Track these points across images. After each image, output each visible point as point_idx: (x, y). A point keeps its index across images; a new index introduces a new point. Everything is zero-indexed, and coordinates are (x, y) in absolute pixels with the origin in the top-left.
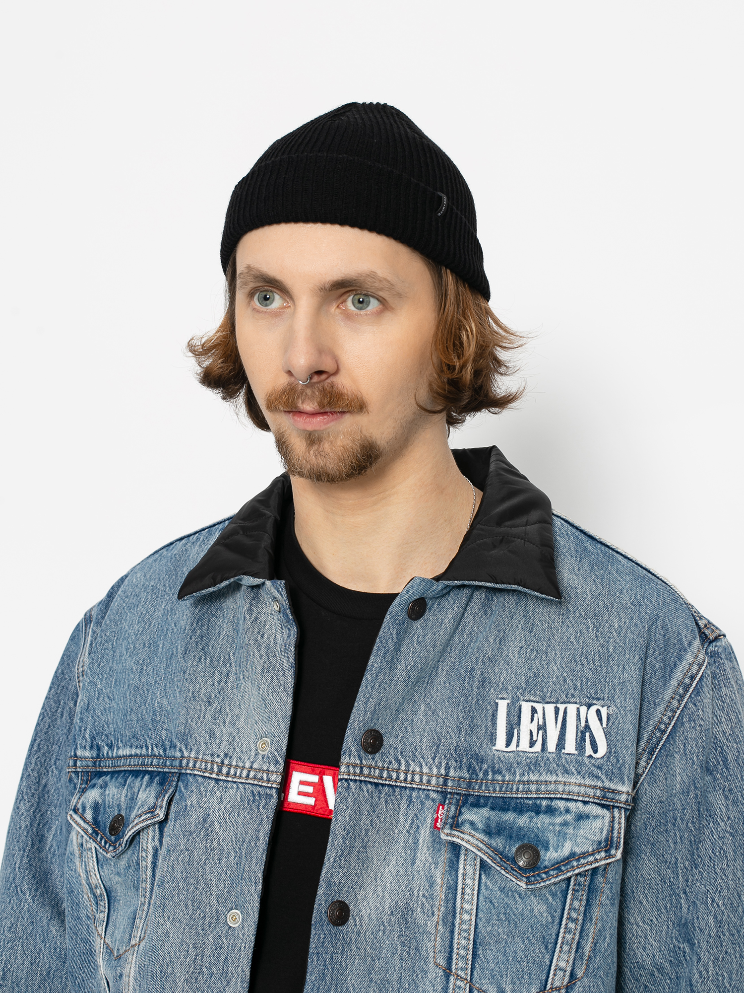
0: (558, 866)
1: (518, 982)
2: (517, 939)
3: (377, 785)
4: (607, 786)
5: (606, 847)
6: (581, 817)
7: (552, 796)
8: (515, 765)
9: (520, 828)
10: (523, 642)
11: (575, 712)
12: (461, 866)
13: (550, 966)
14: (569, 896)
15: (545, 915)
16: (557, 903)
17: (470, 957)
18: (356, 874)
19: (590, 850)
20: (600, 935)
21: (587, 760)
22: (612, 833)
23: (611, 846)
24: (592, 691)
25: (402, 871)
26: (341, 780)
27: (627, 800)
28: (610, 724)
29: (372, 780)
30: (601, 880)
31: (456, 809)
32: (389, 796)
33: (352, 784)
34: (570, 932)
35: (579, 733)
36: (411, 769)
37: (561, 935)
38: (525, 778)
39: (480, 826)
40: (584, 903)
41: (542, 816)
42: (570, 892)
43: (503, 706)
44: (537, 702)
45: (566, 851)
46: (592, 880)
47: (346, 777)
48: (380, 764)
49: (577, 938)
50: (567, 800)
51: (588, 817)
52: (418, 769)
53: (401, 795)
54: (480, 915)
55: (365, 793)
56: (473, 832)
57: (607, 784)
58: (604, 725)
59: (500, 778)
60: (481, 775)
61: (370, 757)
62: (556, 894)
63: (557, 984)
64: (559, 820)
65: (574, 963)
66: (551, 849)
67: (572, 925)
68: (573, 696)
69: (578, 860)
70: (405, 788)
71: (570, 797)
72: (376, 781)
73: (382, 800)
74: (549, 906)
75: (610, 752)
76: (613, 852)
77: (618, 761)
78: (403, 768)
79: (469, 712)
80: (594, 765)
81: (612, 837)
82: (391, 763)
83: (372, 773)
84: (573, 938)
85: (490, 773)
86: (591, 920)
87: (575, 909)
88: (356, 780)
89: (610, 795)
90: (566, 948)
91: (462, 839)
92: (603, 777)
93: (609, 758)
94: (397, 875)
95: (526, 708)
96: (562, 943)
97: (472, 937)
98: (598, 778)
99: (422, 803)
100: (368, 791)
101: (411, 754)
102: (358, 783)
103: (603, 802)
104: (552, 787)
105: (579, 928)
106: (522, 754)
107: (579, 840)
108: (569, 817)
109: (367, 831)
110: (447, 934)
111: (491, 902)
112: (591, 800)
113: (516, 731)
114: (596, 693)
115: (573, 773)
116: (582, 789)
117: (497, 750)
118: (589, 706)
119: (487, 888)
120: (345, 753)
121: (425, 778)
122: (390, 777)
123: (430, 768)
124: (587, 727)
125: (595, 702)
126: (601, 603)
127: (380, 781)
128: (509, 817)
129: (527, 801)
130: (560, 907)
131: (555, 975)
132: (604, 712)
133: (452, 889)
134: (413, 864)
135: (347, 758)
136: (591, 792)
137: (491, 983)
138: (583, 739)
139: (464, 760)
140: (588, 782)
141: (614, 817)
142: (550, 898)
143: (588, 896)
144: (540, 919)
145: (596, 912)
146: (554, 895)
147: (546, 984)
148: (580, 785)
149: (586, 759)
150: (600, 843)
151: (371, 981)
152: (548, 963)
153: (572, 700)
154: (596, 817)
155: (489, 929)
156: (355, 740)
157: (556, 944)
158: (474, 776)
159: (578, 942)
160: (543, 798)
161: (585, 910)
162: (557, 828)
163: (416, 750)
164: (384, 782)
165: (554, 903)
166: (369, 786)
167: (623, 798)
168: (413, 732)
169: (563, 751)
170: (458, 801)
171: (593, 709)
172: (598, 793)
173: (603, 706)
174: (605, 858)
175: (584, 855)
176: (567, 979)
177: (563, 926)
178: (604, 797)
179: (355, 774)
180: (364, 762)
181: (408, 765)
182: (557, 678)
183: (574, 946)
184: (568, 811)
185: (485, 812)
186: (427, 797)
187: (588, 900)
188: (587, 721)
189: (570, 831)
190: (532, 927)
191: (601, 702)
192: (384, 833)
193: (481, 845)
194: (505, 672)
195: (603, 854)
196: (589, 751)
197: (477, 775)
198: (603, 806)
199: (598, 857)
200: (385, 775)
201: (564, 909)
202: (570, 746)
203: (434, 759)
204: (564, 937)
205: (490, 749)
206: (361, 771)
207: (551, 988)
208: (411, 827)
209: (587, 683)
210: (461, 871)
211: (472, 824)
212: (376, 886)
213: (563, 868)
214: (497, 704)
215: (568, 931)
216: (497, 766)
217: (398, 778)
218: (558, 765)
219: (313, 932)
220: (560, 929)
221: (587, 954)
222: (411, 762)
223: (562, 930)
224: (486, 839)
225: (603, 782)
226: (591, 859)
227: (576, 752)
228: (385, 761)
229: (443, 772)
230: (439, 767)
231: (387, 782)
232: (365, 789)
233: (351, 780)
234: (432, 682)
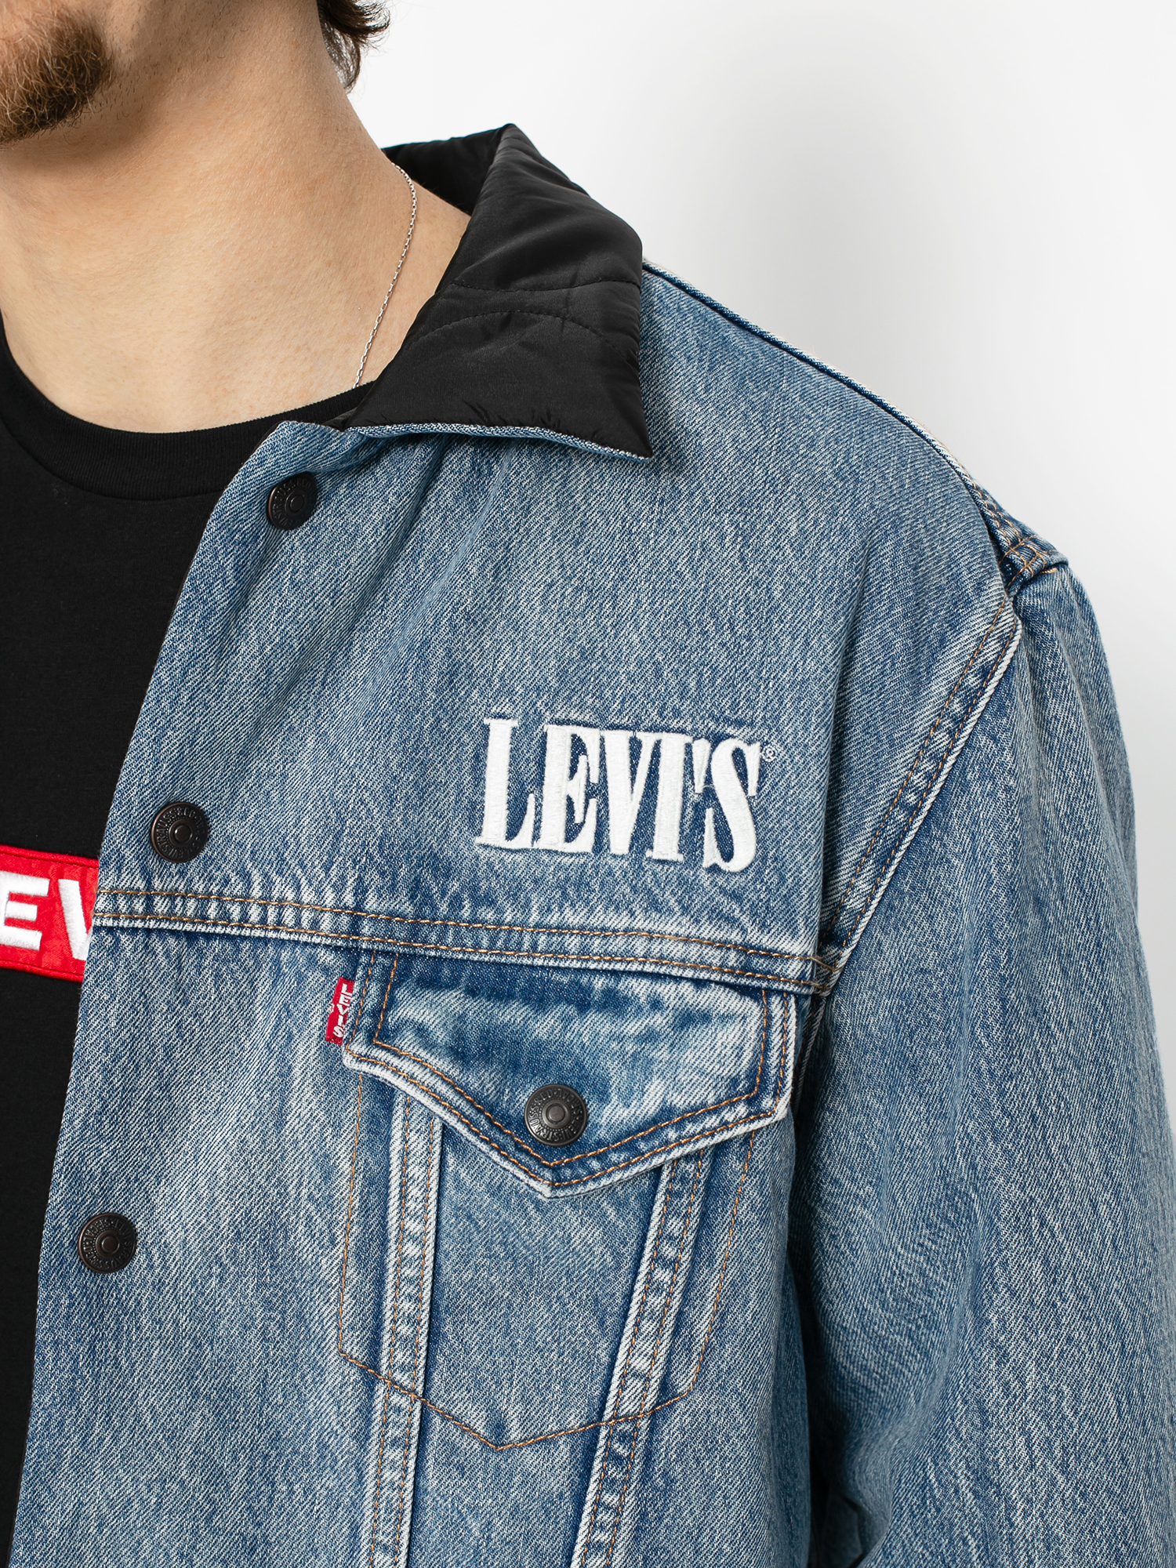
0: (630, 1140)
1: (538, 1399)
2: (534, 1299)
3: (191, 937)
4: (754, 941)
5: (749, 1090)
6: (688, 1019)
7: (619, 967)
8: (529, 885)
9: (539, 1045)
10: (555, 572)
11: (681, 756)
12: (397, 1134)
13: (612, 1366)
14: (658, 1208)
15: (598, 1250)
16: (626, 1225)
17: (423, 1341)
18: (144, 1149)
19: (711, 1100)
20: (735, 1295)
21: (705, 879)
22: (766, 1057)
23: (763, 1089)
24: (726, 703)
25: (253, 1141)
26: (97, 929)
27: (803, 973)
28: (767, 788)
29: (177, 927)
30: (738, 1166)
31: (383, 991)
32: (225, 961)
33: (123, 938)
34: (658, 1290)
35: (689, 810)
36: (276, 894)
37: (636, 1297)
38: (554, 919)
39: (441, 1036)
40: (693, 1223)
41: (593, 1016)
42: (660, 1197)
43: (501, 734)
44: (586, 725)
45: (649, 1104)
46: (714, 1168)
47: (110, 923)
48: (199, 887)
49: (675, 1304)
50: (656, 977)
51: (706, 1018)
52: (290, 895)
53: (256, 957)
54: (446, 1245)
55: (161, 958)
56: (423, 1053)
57: (755, 937)
58: (752, 791)
59: (489, 915)
60: (444, 908)
61: (174, 869)
62: (626, 1203)
63: (628, 1407)
64: (633, 1027)
65: (669, 1361)
66: (614, 1098)
67: (663, 1275)
68: (677, 713)
69: (680, 1125)
70: (265, 941)
71: (663, 970)
72: (189, 927)
73: (207, 973)
74: (609, 1230)
75: (764, 858)
76: (767, 1102)
77: (782, 879)
78: (256, 892)
79: (416, 750)
80: (723, 891)
81: (765, 1067)
82: (226, 881)
83: (178, 910)
84: (667, 1305)
85: (467, 904)
86: (711, 1260)
87: (670, 1238)
88: (135, 930)
89: (760, 963)
90: (648, 1327)
91: (396, 1072)
92: (745, 920)
93: (759, 872)
94: (241, 1151)
95: (558, 740)
96: (640, 1315)
97: (426, 1295)
98: (731, 921)
99: (301, 978)
100: (167, 954)
101: (273, 856)
102: (140, 937)
103: (743, 981)
104: (618, 944)
105: (681, 1280)
106: (545, 857)
107: (682, 1077)
108: (659, 1020)
109: (169, 1050)
110: (368, 1287)
111: (469, 1217)
112: (715, 977)
113: (531, 799)
114: (734, 706)
115: (671, 911)
116: (694, 951)
117: (486, 847)
118: (716, 740)
119: (459, 1186)
120: (106, 864)
121: (306, 916)
122: (225, 917)
123: (319, 892)
124: (709, 794)
125: (730, 730)
126: (758, 472)
127: (201, 929)
128: (513, 1014)
129: (556, 977)
130: (637, 1232)
131: (622, 1387)
132: (753, 756)
133: (377, 1184)
134: (280, 1124)
135: (113, 876)
136: (714, 956)
137: (474, 1400)
138: (698, 825)
139: (403, 872)
140: (708, 931)
141: (769, 1018)
142: (611, 1212)
143: (705, 1205)
144: (588, 1258)
145: (725, 1243)
146: (620, 1205)
147: (602, 1409)
148: (687, 940)
149: (703, 874)
150: (735, 1081)
151: (196, 1394)
152: (605, 1359)
153: (674, 724)
154: (726, 1018)
155: (467, 1276)
156: (133, 832)
157: (625, 1317)
158: (427, 910)
159: (680, 1313)
160: (596, 971)
161: (697, 1240)
162: (630, 1048)
163: (286, 845)
164: (211, 930)
165: (621, 1224)
166: (171, 941)
167: (794, 968)
168: (282, 802)
169: (648, 853)
170: (386, 970)
171: (726, 748)
172: (733, 959)
173: (750, 743)
174: (747, 1120)
175: (695, 1113)
176: (651, 1397)
177: (641, 1277)
178: (745, 969)
179: (131, 915)
180: (157, 884)
181: (268, 884)
182: (640, 664)
183: (670, 1322)
184: (656, 1004)
185: (453, 1000)
186: (312, 961)
187: (704, 1215)
188: (709, 779)
189: (662, 1054)
190: (568, 1275)
191: (747, 731)
192: (215, 1050)
193: (442, 1088)
194: (507, 649)
195: (742, 1110)
196: (711, 854)
197: (434, 908)
198: (744, 991)
199: (729, 1117)
200: (212, 911)
201: (644, 1238)
202: (666, 843)
203: (327, 869)
204: (643, 1303)
205: (469, 843)
206: (149, 907)
207: (615, 1417)
208: (274, 1035)
209: (713, 680)
210: (396, 1146)
211: (421, 1031)
212: (195, 1174)
213: (642, 1146)
214: (486, 729)
215: (653, 1288)
216: (484, 885)
217: (244, 918)
218: (634, 889)
219: (42, 1294)
220: (634, 1281)
221: (701, 1339)
222: (274, 876)
223: (639, 1287)
224: (455, 1072)
225: (744, 931)
226: (712, 1121)
227: (680, 858)
228: (211, 879)
229: (349, 899)
230: (339, 889)
231: (219, 930)
232: (159, 949)
233: (123, 929)
234: (336, 681)
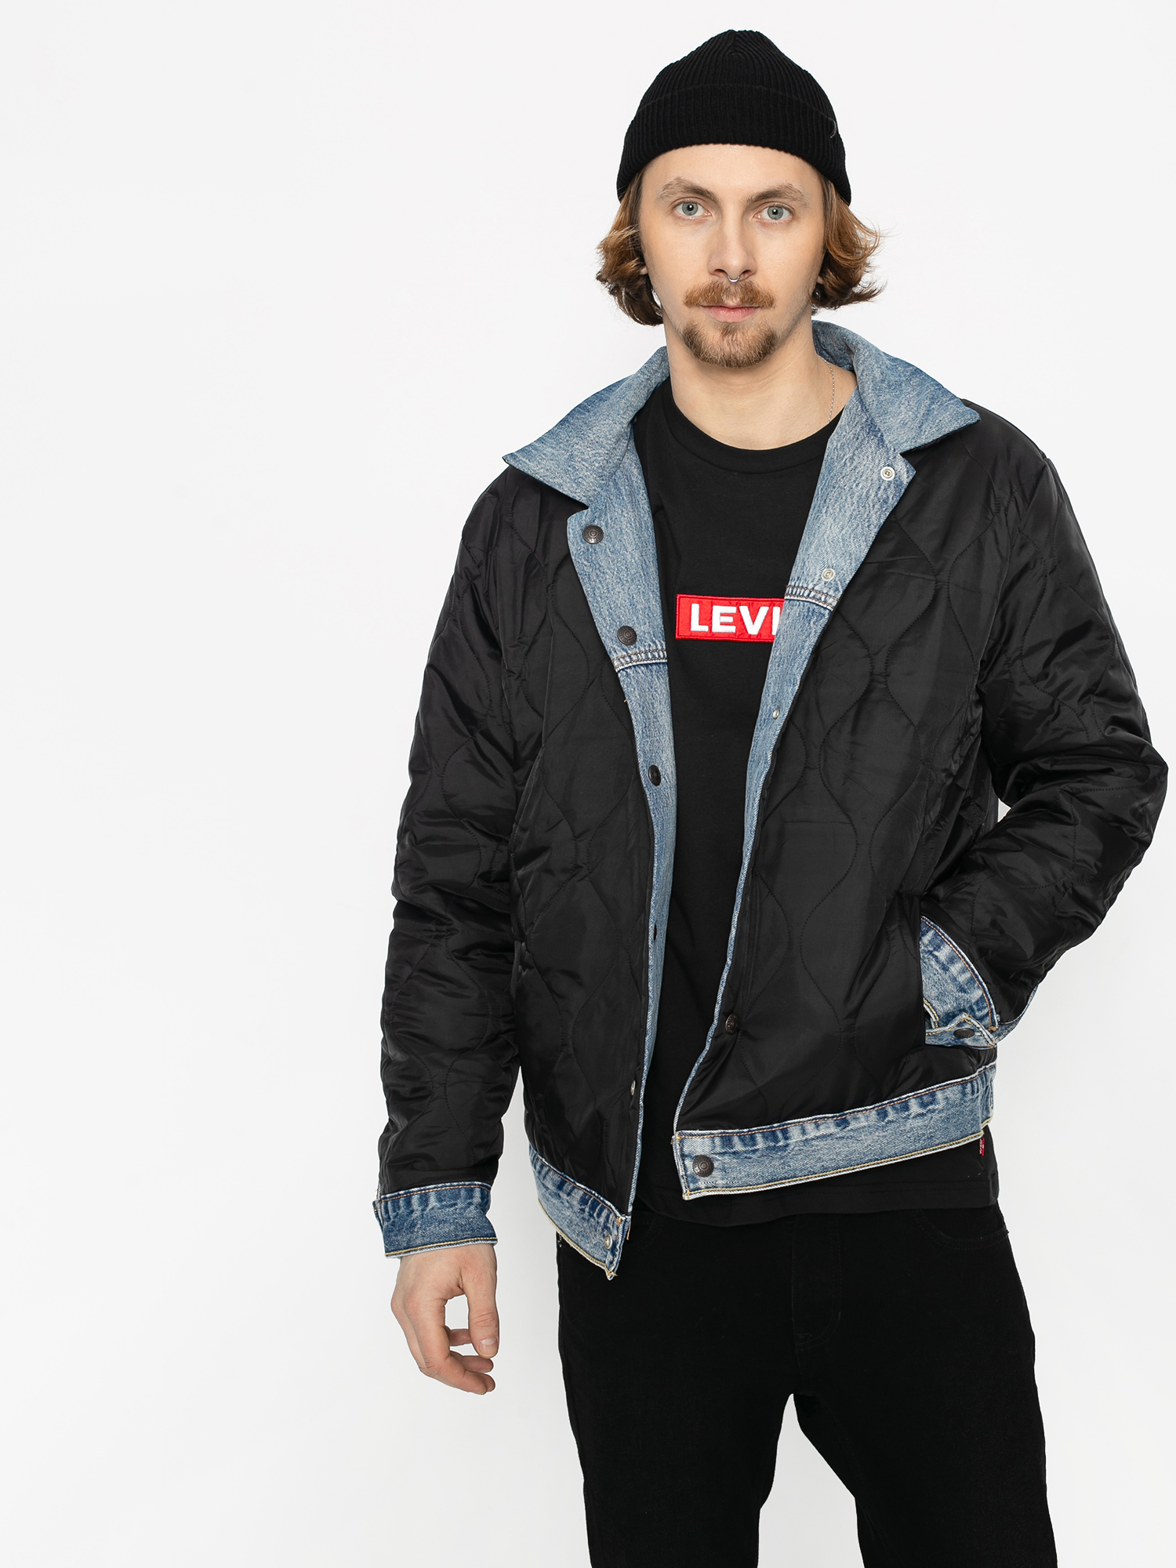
3: (646, 665)
26: (619, 671)
29: (642, 663)
33: (628, 670)
47: (622, 667)
48: (643, 649)
55: (641, 674)
61: (632, 647)
72: (645, 662)
73: (655, 677)
82: (650, 645)
88: (630, 667)
102: (633, 669)
109: (652, 704)
120: (610, 652)
122: (654, 656)
127: (649, 662)
135: (615, 654)
156: (612, 640)
164: (651, 662)
179: (627, 663)
180: (629, 652)
200: (650, 656)
206: (631, 659)
228: (645, 646)
231: (654, 661)
232: (640, 671)
233: (627, 668)
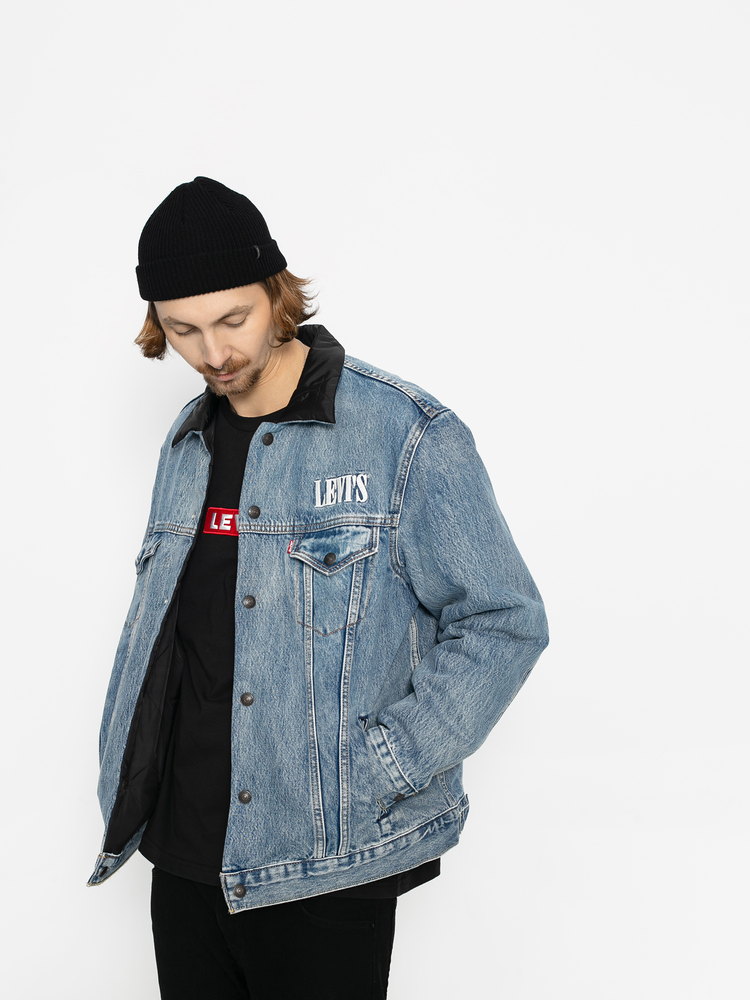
0: (345, 560)
1: (332, 623)
2: (329, 601)
3: (260, 535)
4: (369, 516)
5: (369, 547)
6: (355, 534)
7: (340, 525)
8: (325, 513)
9: (328, 545)
10: (326, 447)
11: (350, 479)
12: (304, 570)
13: (348, 612)
14: (354, 575)
15: (342, 585)
16: (348, 579)
17: (311, 615)
18: (256, 581)
19: (360, 549)
20: (372, 595)
21: (357, 504)
22: (372, 540)
23: (372, 546)
24: (359, 467)
25: (280, 578)
26: (240, 533)
27: (381, 522)
28: (368, 483)
29: (256, 532)
30: (370, 566)
31: (299, 541)
32: (266, 540)
33: (246, 535)
34: (356, 594)
35: (353, 490)
36: (277, 525)
37: (352, 595)
38: (329, 519)
39: (308, 547)
40: (362, 578)
41: (336, 536)
42: (354, 572)
43: (318, 483)
44: (334, 478)
45: (348, 552)
46: (365, 566)
47: (243, 532)
48: (260, 524)
49: (360, 597)
50: (348, 526)
51: (359, 533)
52: (280, 524)
53: (273, 539)
54: (315, 593)
55: (254, 539)
56: (304, 551)
57: (369, 515)
58: (366, 485)
59: (319, 521)
60: (310, 522)
61: (254, 520)
62: (347, 574)
63: (352, 622)
64: (343, 537)
65: (359, 610)
66: (341, 552)
67: (357, 590)
68: (349, 471)
69: (354, 555)
70: (275, 535)
71: (349, 524)
72: (259, 532)
73: (263, 542)
74: (344, 581)
75: (369, 498)
76: (373, 549)
77: (374, 502)
78: (272, 524)
79: (301, 490)
80: (361, 506)
81: (372, 542)
82: (266, 522)
83: (256, 529)
84: (358, 597)
85: (315, 520)
86: (366, 587)
87: (357, 581)
88: (248, 533)
89: (371, 521)
90: (355, 602)
91: (299, 555)
92: (367, 512)
93: (369, 501)
95: (329, 482)
96: (353, 599)
97: (312, 605)
98: (364, 512)
99: (284, 541)
100: (255, 538)
101: (276, 517)
102: (249, 534)
103: (367, 525)
104: (340, 520)
105: (360, 591)
106: (327, 507)
107: (354, 545)
108: (348, 534)
109: (257, 558)
110: (302, 606)
111: (318, 584)
112: (361, 524)
113: (324, 495)
114: (360, 468)
115: (350, 512)
116: (355, 519)
117: (317, 507)
118: (357, 475)
119: (316, 577)
120: (240, 519)
121: (284, 528)
122: (266, 530)
123: (286, 523)
124: (357, 486)
125: (360, 473)
127: (261, 532)
128: (323, 540)
129: (330, 530)
130: (350, 581)
131: (351, 617)
132: (365, 477)
133: (302, 582)
134: (284, 573)
135: (242, 522)
136: (360, 520)
138: (355, 493)
139: (301, 515)
140: (359, 515)
141: (373, 532)
142: (344, 576)
143: (364, 574)
144: (340, 588)
145: (369, 583)
146: (346, 574)
147: (347, 622)
148: (355, 517)
149: (357, 503)
150: (365, 545)
151: (270, 634)
152: (347, 611)
153: (348, 473)
154: (363, 533)
155: (318, 598)
156: (245, 513)
157: (350, 600)
158: (307, 523)
159: (361, 599)
160: (336, 527)
161: (363, 582)
162: (343, 541)
163: (279, 515)
164: (263, 533)
165: (346, 579)
166: (255, 535)
167: (379, 521)
168: (276, 505)
169: (345, 501)
170: (300, 537)
171: (360, 476)
172: (364, 520)
173: (364, 474)
174: (369, 552)
175: (358, 552)
176: (356, 619)
177: (352, 590)
178: (368, 522)
179: (247, 530)
180: (251, 523)
181: (275, 523)
182: (342, 462)
183: (359, 601)
184: (348, 531)
185: (312, 540)
186: (286, 537)
187: (364, 577)
188: (356, 483)
189: (349, 541)
190: (336, 593)
191: (363, 472)
192: (267, 559)
193: (307, 557)
194: (318, 465)
195: (367, 551)
196: (358, 499)
197: (309, 522)
198: (367, 527)
199: (365, 552)
200: (263, 529)
201: (352, 582)
202: (348, 498)
203: (288, 518)
204: (353, 597)
205: (314, 507)
206: (250, 528)
207: (349, 624)
208: (280, 555)
209: (355, 463)
210: (304, 572)
211: (305, 547)
212: (268, 587)
213: (347, 561)
214: (315, 483)
215: (355, 593)
216: (317, 515)
217: (270, 530)
218: (343, 509)
219: (236, 612)
220: (351, 592)
221: (366, 605)
222: (276, 521)
223: (352, 593)
224: (310, 554)
225: (367, 514)
226: (361, 554)
227: (351, 500)
228: (262, 522)
229: (292, 523)
230: (290, 522)
231: (265, 533)
232: (253, 537)
233: (245, 533)
234: (283, 477)
